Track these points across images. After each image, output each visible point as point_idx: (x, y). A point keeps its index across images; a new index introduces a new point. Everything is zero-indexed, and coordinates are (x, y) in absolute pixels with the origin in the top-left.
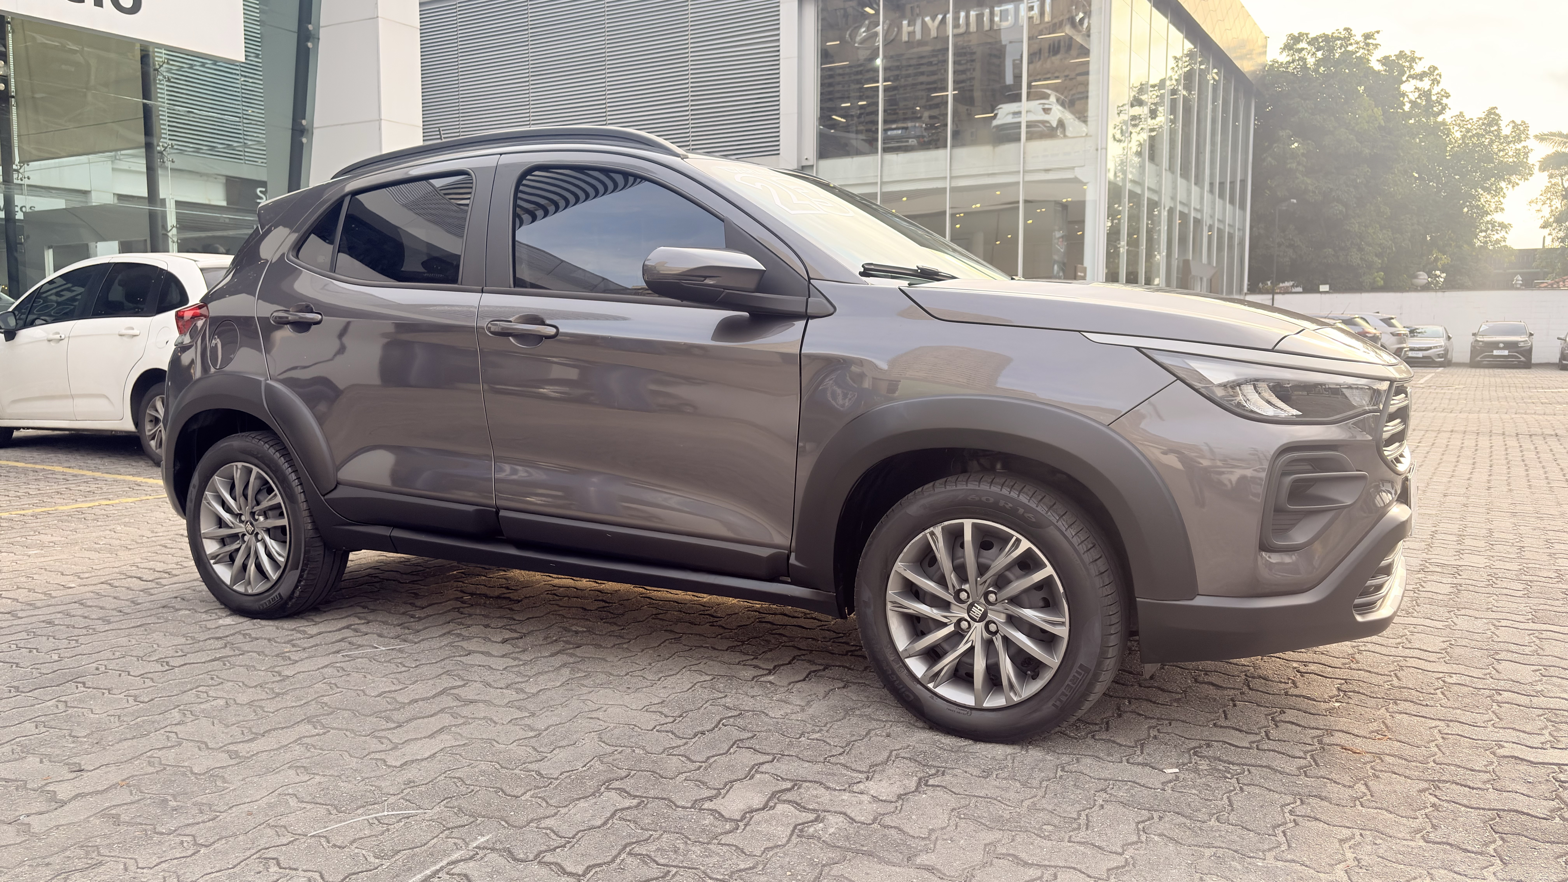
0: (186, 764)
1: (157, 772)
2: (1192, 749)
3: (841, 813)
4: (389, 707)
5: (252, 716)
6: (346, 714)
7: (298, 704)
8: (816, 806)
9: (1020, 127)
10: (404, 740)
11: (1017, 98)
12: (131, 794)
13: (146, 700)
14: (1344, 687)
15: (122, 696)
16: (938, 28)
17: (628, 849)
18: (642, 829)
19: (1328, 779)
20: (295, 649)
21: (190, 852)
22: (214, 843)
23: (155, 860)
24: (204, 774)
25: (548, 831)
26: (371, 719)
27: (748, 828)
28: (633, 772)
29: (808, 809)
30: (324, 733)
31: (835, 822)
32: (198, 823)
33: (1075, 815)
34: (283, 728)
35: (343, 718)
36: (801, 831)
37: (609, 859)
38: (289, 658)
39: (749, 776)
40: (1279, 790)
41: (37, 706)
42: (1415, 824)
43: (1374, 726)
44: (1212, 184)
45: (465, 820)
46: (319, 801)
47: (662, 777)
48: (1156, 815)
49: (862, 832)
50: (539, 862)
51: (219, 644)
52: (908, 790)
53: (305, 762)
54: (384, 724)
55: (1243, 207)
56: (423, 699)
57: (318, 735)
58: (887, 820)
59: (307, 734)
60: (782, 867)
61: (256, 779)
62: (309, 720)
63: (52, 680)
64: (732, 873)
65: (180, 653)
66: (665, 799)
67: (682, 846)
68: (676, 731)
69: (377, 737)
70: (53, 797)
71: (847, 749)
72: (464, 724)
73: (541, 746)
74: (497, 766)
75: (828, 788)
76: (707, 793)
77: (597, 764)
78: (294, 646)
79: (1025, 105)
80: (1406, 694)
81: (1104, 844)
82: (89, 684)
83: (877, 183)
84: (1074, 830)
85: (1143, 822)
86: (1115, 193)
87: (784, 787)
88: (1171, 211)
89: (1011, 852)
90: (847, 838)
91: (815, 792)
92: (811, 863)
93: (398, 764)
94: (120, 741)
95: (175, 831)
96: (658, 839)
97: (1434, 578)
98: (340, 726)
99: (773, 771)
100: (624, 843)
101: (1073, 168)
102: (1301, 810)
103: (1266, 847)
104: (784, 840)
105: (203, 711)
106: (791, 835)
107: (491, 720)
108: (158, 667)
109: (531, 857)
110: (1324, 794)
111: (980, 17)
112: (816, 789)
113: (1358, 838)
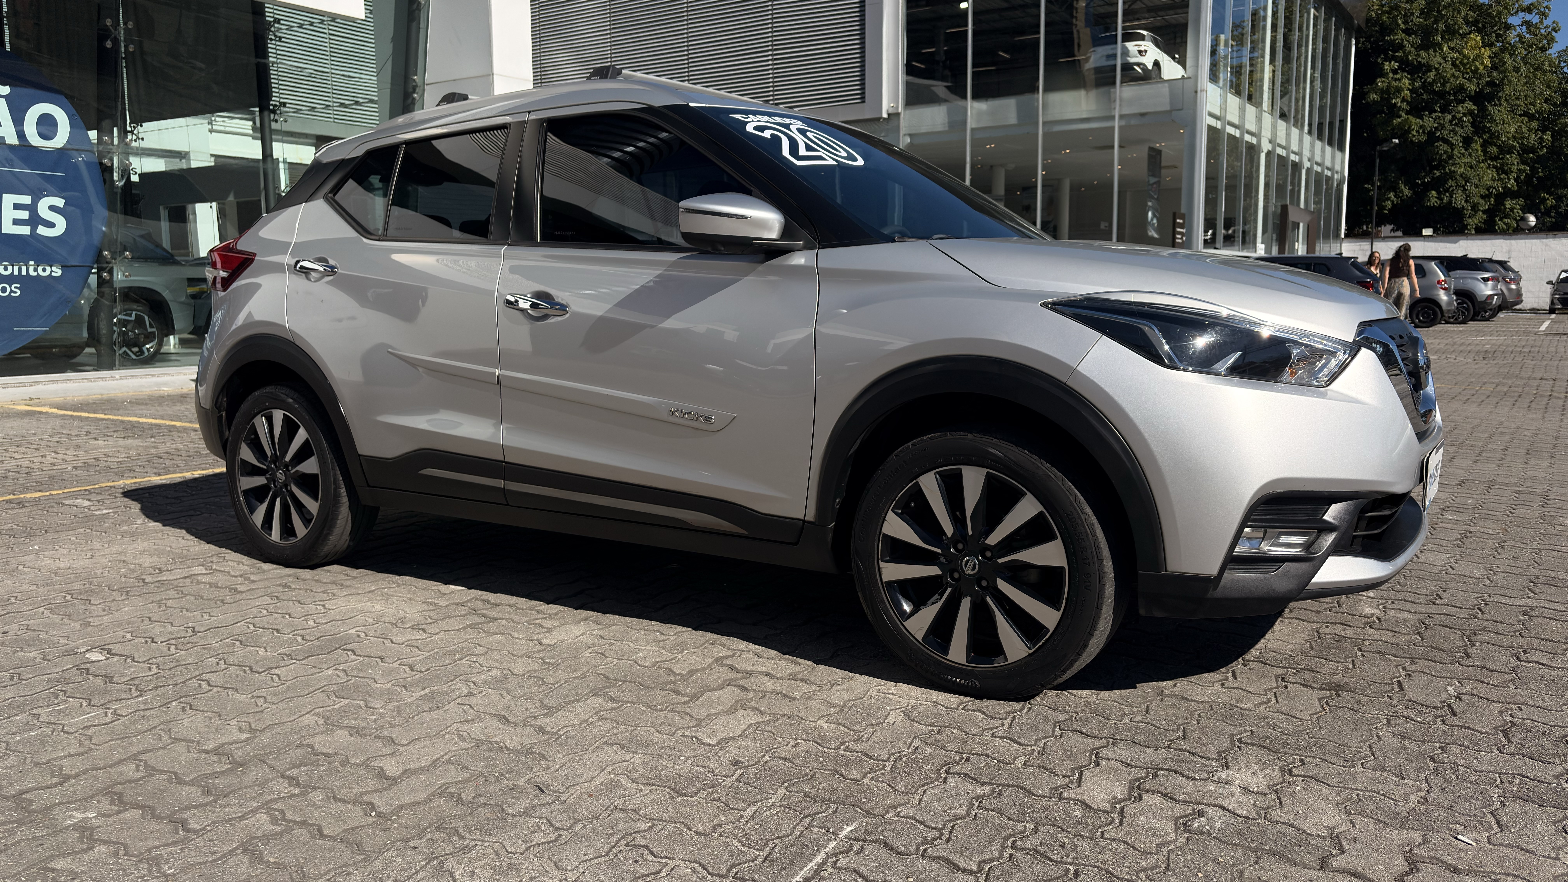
0: (497, 739)
3: (1218, 806)
8: (1186, 797)
9: (1114, 70)
11: (1112, 40)
15: (396, 665)
18: (1011, 820)
20: (541, 616)
25: (913, 821)
27: (1125, 820)
28: (965, 756)
29: (1179, 801)
30: (619, 707)
31: (1216, 816)
34: (574, 702)
36: (1185, 825)
39: (1094, 762)
41: (317, 675)
44: (1311, 125)
45: (817, 806)
46: (653, 781)
47: (1000, 762)
49: (1252, 828)
50: (924, 856)
51: (462, 610)
52: (1275, 781)
53: (617, 739)
54: (674, 697)
56: (700, 671)
57: (613, 709)
58: (1273, 815)
59: (601, 708)
61: (576, 757)
62: (595, 693)
63: (320, 647)
65: (430, 620)
66: (1017, 787)
67: (1066, 841)
68: (985, 710)
69: (675, 711)
70: (381, 774)
71: (1181, 733)
72: (756, 698)
75: (1187, 777)
76: (1059, 781)
77: (919, 744)
78: (539, 612)
82: (358, 652)
86: (1215, 138)
87: (1138, 775)
88: (1270, 155)
89: (1431, 854)
90: (1241, 835)
91: (1176, 782)
93: (714, 742)
94: (419, 713)
95: (524, 813)
99: (1115, 757)
100: (1001, 836)
101: (1170, 111)
104: (1172, 836)
105: (485, 682)
106: (1177, 829)
107: (782, 693)
108: (417, 635)
109: (913, 850)
112: (1174, 778)
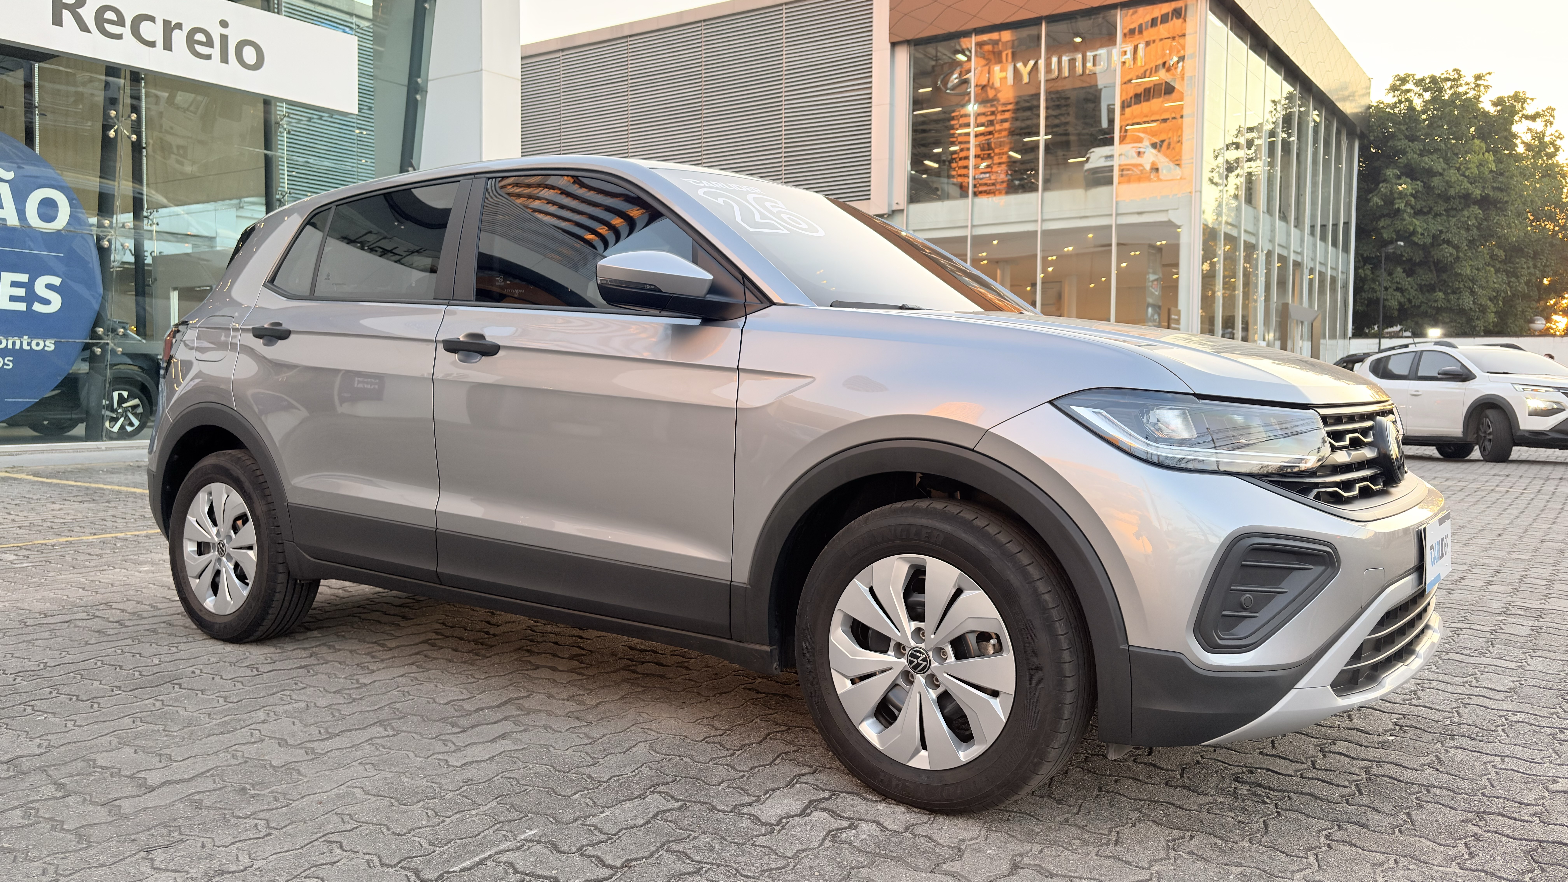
0: (266, 758)
1: (240, 764)
2: (1233, 775)
3: (874, 822)
4: (456, 714)
5: (329, 718)
6: (415, 719)
7: (373, 708)
8: (850, 814)
9: (1112, 171)
10: (467, 743)
11: (1110, 142)
12: (215, 782)
13: (235, 701)
14: (1401, 722)
15: (214, 697)
16: (1030, 73)
17: (666, 847)
18: (681, 829)
19: (1370, 807)
20: (374, 660)
21: (262, 834)
22: (285, 827)
23: (230, 839)
24: (282, 767)
25: (592, 828)
26: (438, 723)
27: (782, 832)
28: (678, 779)
29: (843, 817)
30: (394, 735)
31: (867, 830)
32: (273, 809)
33: (1106, 832)
34: (356, 730)
35: (412, 722)
36: (834, 836)
37: (647, 854)
38: (368, 668)
39: (790, 785)
40: (1317, 816)
41: (136, 704)
42: (1452, 852)
43: (1427, 760)
44: (1313, 227)
45: (515, 815)
46: (383, 793)
47: (706, 784)
48: (1188, 834)
49: (893, 839)
50: (581, 855)
53: (374, 760)
54: (449, 728)
55: (1346, 249)
56: (488, 708)
57: (388, 736)
58: (919, 830)
59: (378, 735)
60: (811, 867)
61: (327, 773)
62: (380, 723)
63: (152, 681)
64: (763, 871)
65: (269, 661)
66: (706, 803)
67: (717, 846)
69: (442, 740)
70: (142, 784)
72: (525, 730)
73: (595, 752)
74: (551, 769)
76: (747, 799)
77: (644, 769)
78: (373, 657)
79: (1117, 148)
80: (1464, 730)
81: (1130, 859)
82: (185, 685)
83: (967, 227)
84: (1103, 845)
85: (1174, 840)
86: (1210, 235)
87: (822, 796)
88: (1269, 254)
89: (1038, 862)
90: (878, 844)
91: (851, 802)
92: (840, 865)
93: (459, 764)
94: (209, 736)
96: (696, 838)
97: (1515, 620)
98: (409, 729)
99: (813, 782)
100: (662, 841)
101: (1167, 211)
102: (1337, 835)
103: (1296, 868)
104: (816, 844)
105: (285, 712)
106: (824, 840)
107: (551, 727)
108: (248, 672)
109: (574, 849)
110: (1362, 821)
111: (1072, 62)
112: (853, 799)
113: (1392, 863)
